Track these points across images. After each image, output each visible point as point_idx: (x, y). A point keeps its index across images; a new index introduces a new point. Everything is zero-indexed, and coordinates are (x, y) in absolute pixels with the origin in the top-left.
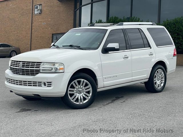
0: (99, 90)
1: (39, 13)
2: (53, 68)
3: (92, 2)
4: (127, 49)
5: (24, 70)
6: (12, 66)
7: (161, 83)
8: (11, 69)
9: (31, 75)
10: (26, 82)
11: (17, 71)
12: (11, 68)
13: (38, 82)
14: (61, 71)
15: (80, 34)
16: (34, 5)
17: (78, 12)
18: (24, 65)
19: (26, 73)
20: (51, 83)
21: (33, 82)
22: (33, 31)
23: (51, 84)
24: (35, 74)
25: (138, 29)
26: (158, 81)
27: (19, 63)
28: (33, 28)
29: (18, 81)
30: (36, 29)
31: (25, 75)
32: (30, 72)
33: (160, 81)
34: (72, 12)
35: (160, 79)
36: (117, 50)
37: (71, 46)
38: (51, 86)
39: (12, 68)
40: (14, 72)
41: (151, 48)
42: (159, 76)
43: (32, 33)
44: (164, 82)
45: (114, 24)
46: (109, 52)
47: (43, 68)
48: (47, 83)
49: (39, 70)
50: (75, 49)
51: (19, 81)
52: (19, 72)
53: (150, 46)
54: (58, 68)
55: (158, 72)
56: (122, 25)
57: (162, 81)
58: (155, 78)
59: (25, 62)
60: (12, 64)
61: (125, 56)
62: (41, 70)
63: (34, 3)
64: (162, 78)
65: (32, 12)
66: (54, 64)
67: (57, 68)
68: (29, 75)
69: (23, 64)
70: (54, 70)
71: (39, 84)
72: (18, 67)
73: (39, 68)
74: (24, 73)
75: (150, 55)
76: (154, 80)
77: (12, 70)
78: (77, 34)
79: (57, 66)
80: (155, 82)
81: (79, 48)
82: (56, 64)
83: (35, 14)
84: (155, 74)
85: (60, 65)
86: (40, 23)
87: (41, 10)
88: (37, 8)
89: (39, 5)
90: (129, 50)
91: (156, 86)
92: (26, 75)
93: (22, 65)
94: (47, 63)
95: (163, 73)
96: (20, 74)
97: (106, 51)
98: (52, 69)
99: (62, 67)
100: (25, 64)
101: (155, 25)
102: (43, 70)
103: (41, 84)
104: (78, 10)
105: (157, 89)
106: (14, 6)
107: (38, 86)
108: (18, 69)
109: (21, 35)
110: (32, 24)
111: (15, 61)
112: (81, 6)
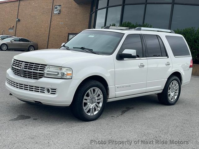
0: (109, 100)
1: (58, 13)
2: (60, 73)
3: (108, 7)
4: (143, 57)
5: (26, 72)
6: (14, 65)
7: (175, 95)
8: (12, 69)
9: (33, 78)
10: (27, 86)
11: (18, 72)
12: (12, 67)
13: (41, 88)
14: (68, 77)
15: (93, 36)
16: (54, 5)
17: (94, 15)
18: (27, 67)
19: (28, 76)
20: (56, 90)
21: (35, 87)
22: (51, 29)
23: (55, 92)
24: (38, 78)
25: (156, 35)
26: (172, 93)
27: (21, 64)
28: (51, 26)
29: (18, 84)
30: (54, 27)
31: (26, 77)
32: (32, 75)
33: (174, 93)
34: (88, 15)
35: (174, 92)
36: (134, 57)
37: (82, 48)
38: (55, 94)
39: (14, 68)
40: (15, 72)
41: (168, 58)
42: (174, 88)
43: (51, 31)
44: (178, 94)
45: (129, 29)
46: (125, 59)
47: (48, 71)
48: (51, 89)
49: (43, 74)
50: (87, 52)
51: (20, 84)
52: (20, 74)
53: (167, 55)
54: (66, 73)
55: (172, 83)
56: (140, 30)
57: (176, 93)
58: (169, 90)
59: (28, 63)
60: (14, 63)
61: (141, 64)
62: (45, 74)
63: (55, 3)
64: (176, 90)
65: (52, 12)
66: (61, 68)
67: (64, 73)
68: (32, 78)
69: (25, 64)
70: (60, 75)
71: (42, 90)
72: (20, 67)
73: (43, 71)
74: (26, 75)
75: (167, 65)
76: (168, 92)
77: (14, 70)
78: (90, 36)
79: (64, 70)
80: (169, 94)
81: (91, 51)
82: (63, 68)
83: (54, 14)
84: (170, 86)
85: (68, 70)
86: (58, 22)
87: (60, 11)
88: (56, 8)
89: (59, 6)
90: (146, 58)
91: (170, 98)
92: (28, 78)
93: (25, 66)
94: (54, 67)
95: (177, 85)
96: (21, 76)
97: (121, 57)
98: (58, 74)
99: (70, 72)
100: (28, 65)
101: (173, 33)
102: (47, 74)
103: (44, 90)
104: (94, 13)
105: (170, 102)
106: (36, 5)
107: (41, 92)
108: (20, 70)
109: (40, 32)
110: (51, 22)
111: (17, 60)
112: (97, 10)
